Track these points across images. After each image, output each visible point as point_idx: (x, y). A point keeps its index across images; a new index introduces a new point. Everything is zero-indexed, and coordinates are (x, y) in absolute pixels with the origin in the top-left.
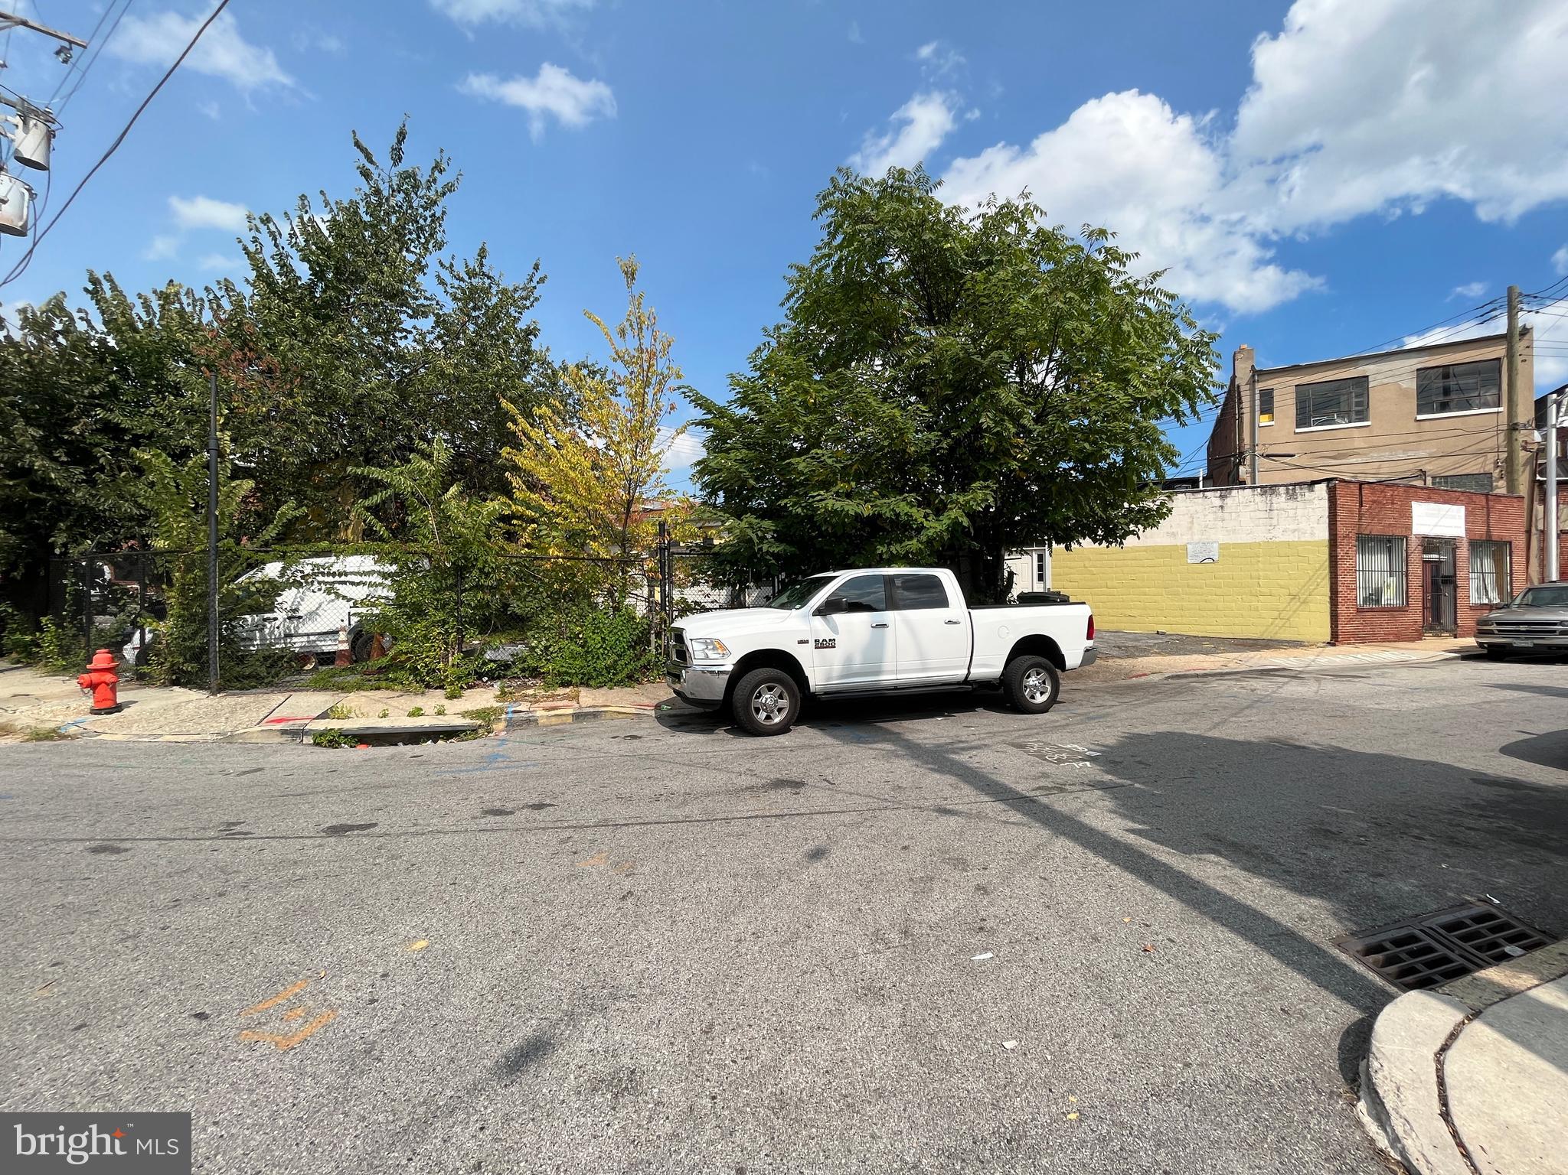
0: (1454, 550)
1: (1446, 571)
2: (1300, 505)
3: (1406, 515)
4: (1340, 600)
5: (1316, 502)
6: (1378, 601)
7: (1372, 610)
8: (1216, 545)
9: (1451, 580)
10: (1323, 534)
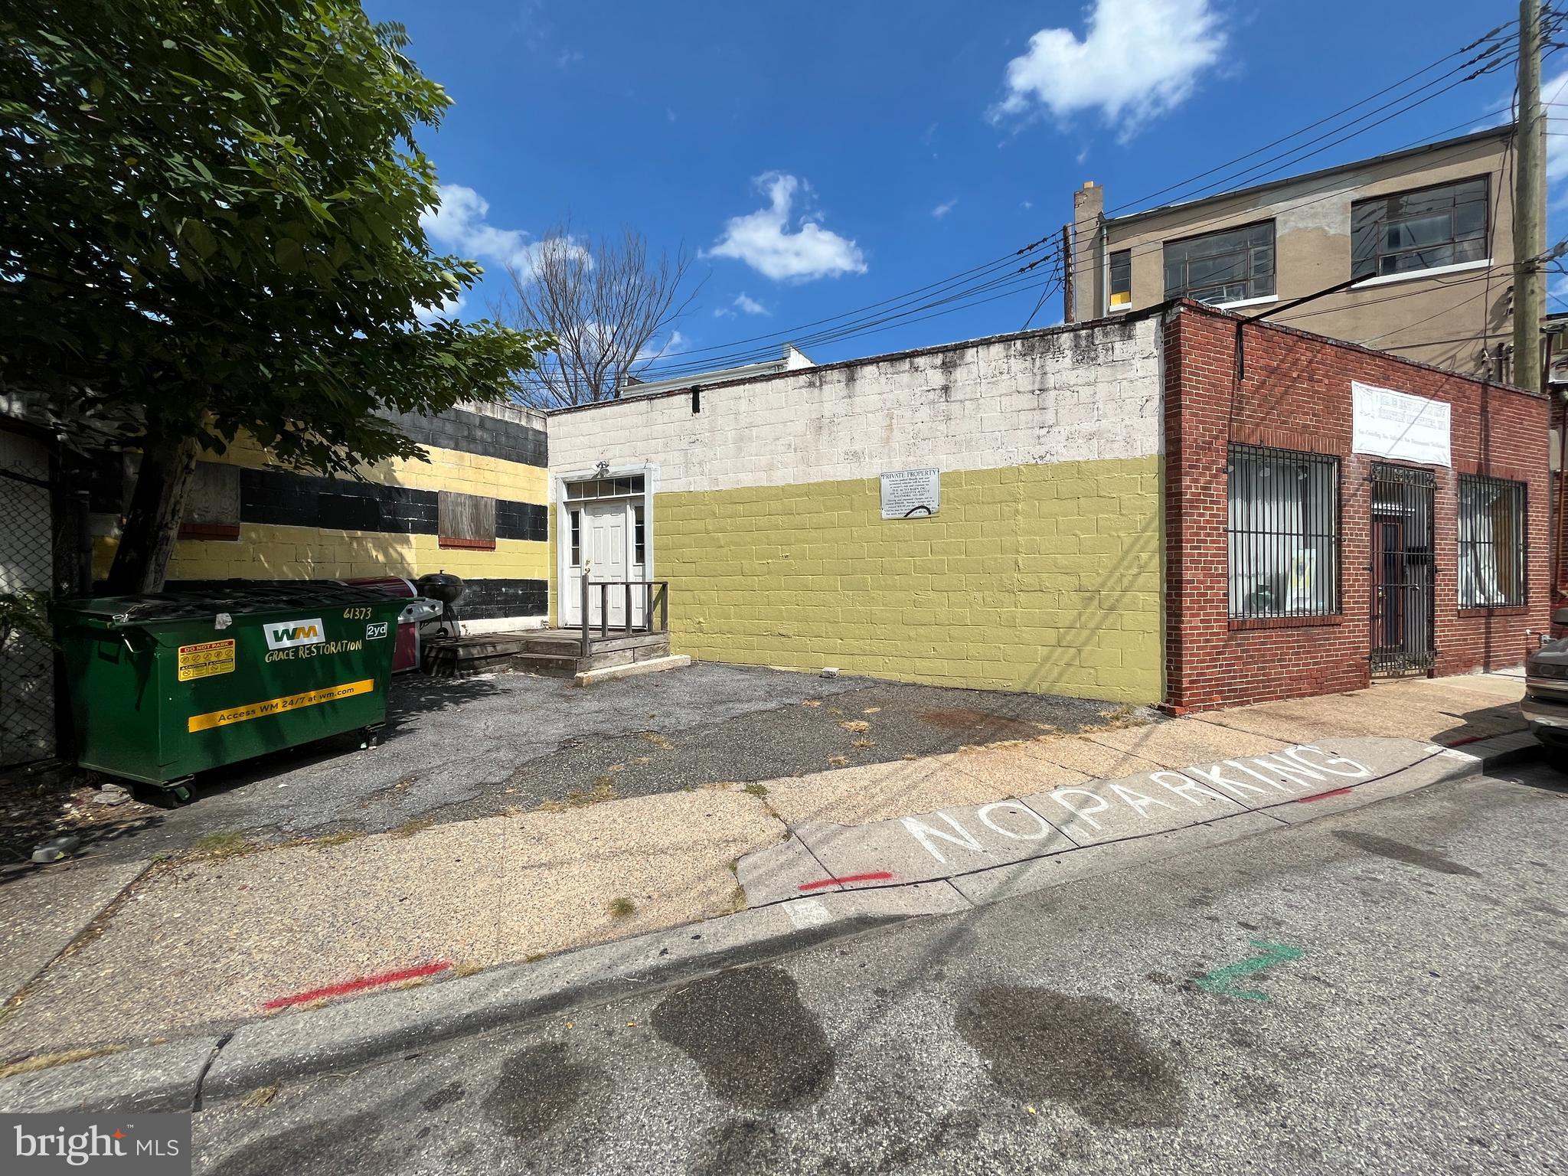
0: (1431, 493)
1: (1416, 537)
2: (1103, 373)
3: (1341, 411)
4: (1187, 602)
5: (1137, 363)
6: (1278, 604)
7: (1263, 625)
9: (1423, 557)
10: (1149, 442)
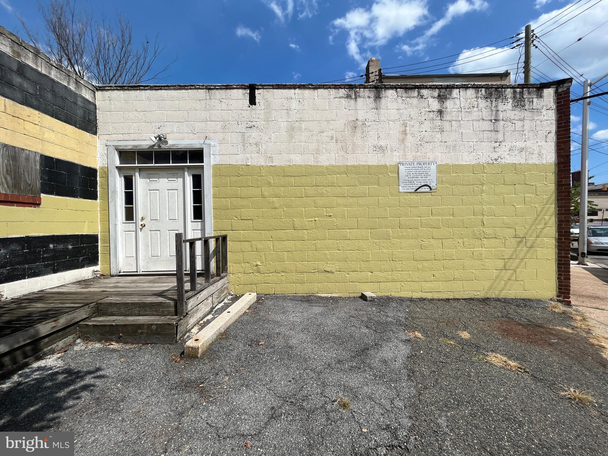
2: (527, 114)
5: (544, 112)
8: (433, 167)
